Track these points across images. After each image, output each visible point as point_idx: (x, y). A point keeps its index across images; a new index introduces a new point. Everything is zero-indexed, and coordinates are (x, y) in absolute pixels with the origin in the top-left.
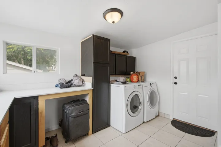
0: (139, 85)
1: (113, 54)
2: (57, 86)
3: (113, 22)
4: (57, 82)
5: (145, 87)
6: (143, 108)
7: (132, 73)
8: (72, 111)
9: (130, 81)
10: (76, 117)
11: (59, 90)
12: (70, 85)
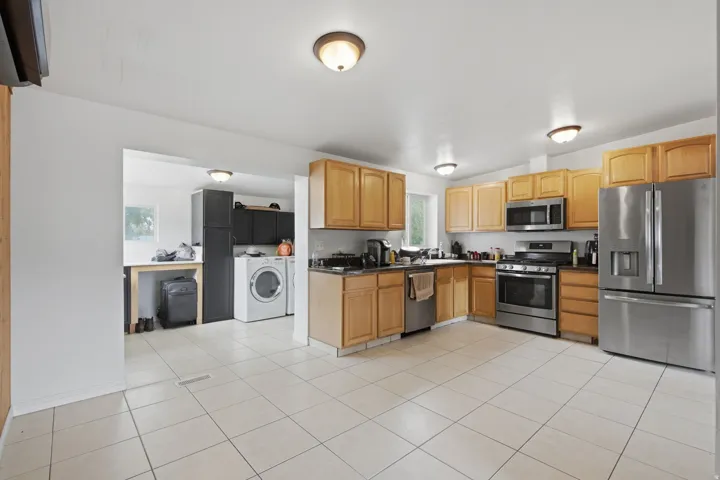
0: (276, 260)
1: (247, 210)
2: (153, 260)
4: (155, 255)
6: (284, 290)
7: (283, 241)
8: (172, 289)
9: (278, 255)
10: (178, 295)
11: (150, 263)
12: (172, 258)
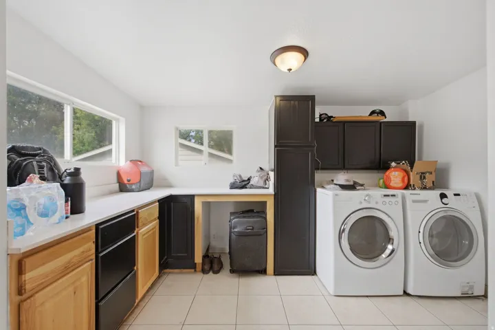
0: (385, 196)
1: (336, 122)
3: (290, 70)
5: (414, 201)
7: (393, 164)
9: (383, 186)
10: (241, 236)
12: (245, 185)
